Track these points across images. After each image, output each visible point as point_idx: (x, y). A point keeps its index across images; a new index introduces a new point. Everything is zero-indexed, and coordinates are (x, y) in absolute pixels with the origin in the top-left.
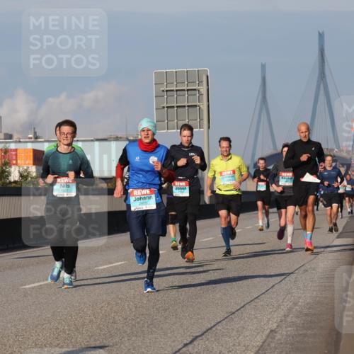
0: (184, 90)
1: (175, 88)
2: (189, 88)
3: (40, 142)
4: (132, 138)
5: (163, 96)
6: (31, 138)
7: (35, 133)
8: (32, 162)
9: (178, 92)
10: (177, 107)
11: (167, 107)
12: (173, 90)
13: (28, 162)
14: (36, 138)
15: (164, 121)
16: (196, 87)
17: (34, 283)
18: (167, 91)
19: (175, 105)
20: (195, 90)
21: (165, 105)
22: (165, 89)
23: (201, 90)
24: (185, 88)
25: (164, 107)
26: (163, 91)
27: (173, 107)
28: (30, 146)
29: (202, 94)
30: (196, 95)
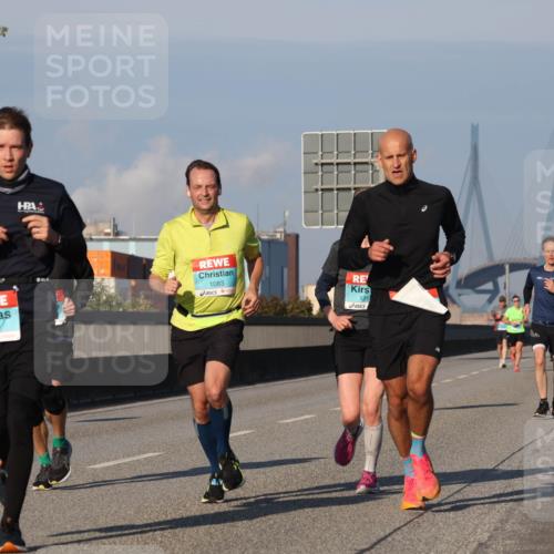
0: (349, 163)
1: (334, 160)
2: (357, 160)
3: (123, 240)
4: (265, 237)
5: (317, 172)
6: (108, 234)
7: (115, 226)
8: (109, 271)
9: (340, 167)
10: (338, 189)
11: (322, 190)
12: (332, 164)
13: (102, 271)
14: (117, 234)
15: (317, 211)
16: (369, 159)
17: (108, 460)
18: (323, 164)
19: (335, 186)
20: (366, 163)
21: (319, 186)
22: (319, 161)
23: (376, 164)
24: (352, 160)
25: (317, 190)
26: (316, 164)
27: (332, 190)
28: (107, 247)
29: (378, 171)
30: (367, 171)
